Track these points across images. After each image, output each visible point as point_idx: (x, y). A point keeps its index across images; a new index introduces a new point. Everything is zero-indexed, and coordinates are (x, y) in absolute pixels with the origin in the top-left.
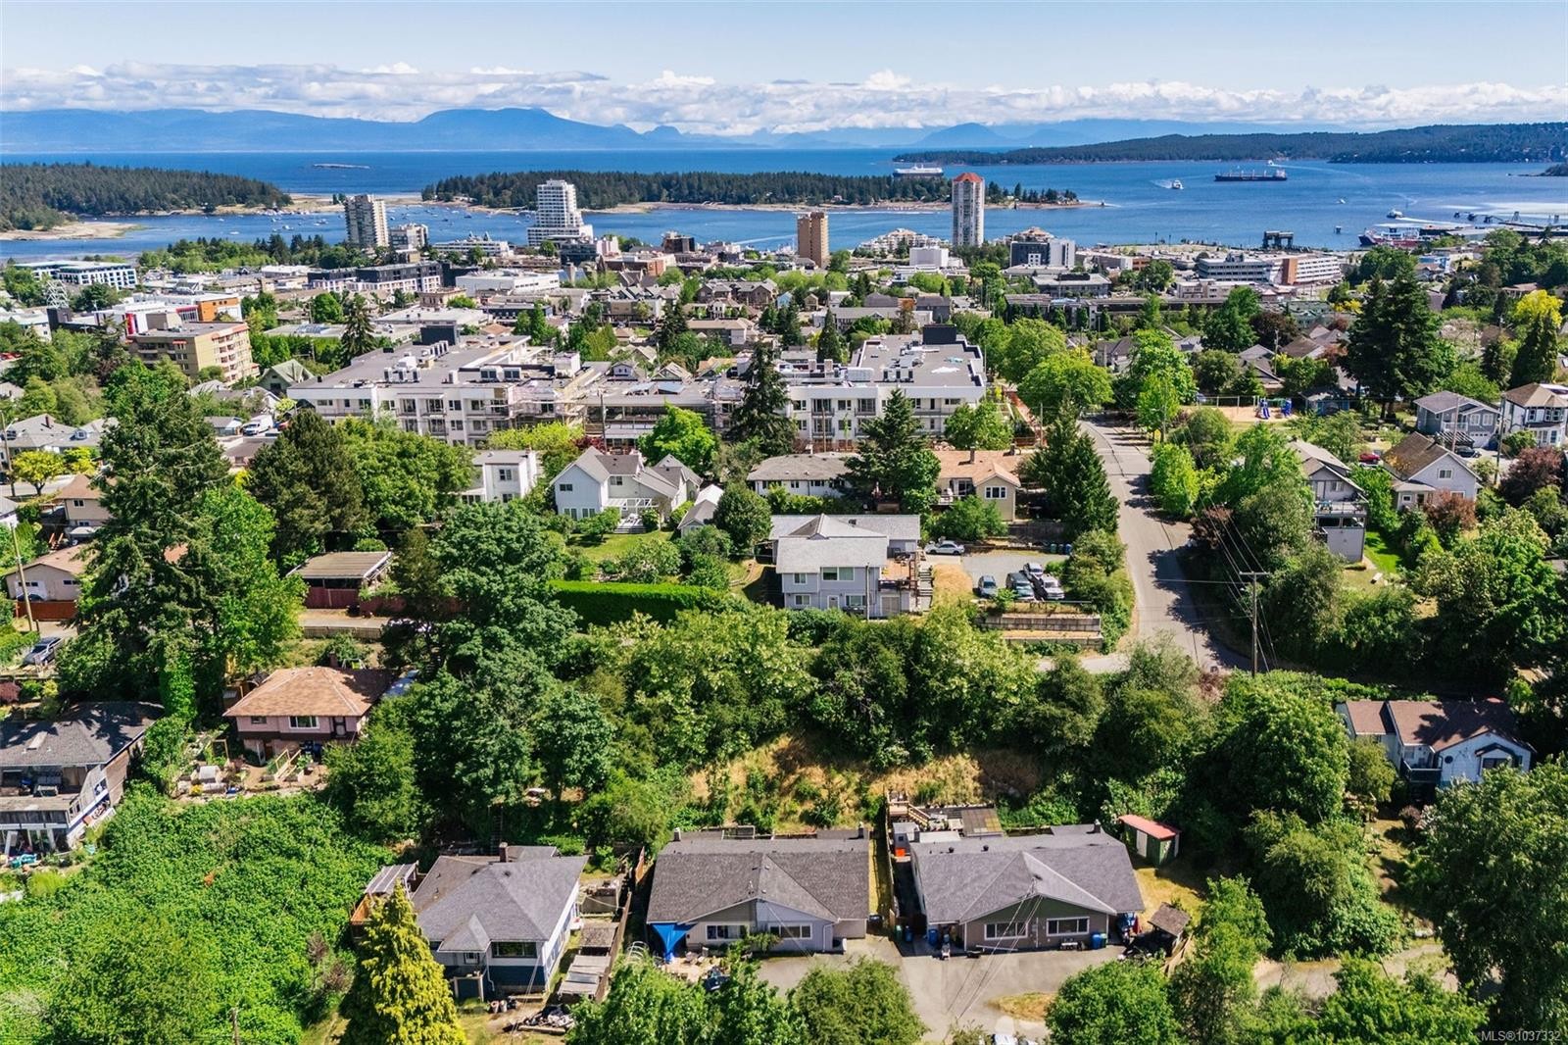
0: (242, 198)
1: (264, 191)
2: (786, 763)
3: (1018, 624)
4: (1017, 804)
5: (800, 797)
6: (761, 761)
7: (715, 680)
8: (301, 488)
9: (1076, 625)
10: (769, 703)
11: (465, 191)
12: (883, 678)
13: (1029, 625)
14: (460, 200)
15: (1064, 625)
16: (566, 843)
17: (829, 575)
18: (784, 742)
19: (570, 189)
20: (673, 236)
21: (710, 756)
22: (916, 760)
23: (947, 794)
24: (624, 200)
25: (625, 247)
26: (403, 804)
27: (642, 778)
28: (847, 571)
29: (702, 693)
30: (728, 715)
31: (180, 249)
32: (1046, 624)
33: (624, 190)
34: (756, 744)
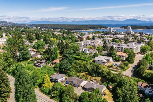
0: (104, 28)
1: (106, 27)
2: (86, 74)
3: (113, 68)
4: (103, 82)
5: (86, 77)
6: (84, 73)
7: (82, 66)
8: (65, 48)
9: (118, 69)
10: (86, 69)
11: (124, 27)
12: (94, 69)
13: (114, 68)
14: (123, 28)
15: (117, 69)
16: (66, 75)
17: (99, 61)
18: (87, 72)
19: (131, 27)
20: (140, 32)
21: (80, 72)
22: (96, 77)
23: (97, 80)
24: (141, 28)
25: (135, 33)
26: (58, 69)
27: (73, 72)
28: (100, 60)
29: (80, 67)
30: (82, 69)
31: (96, 32)
32: (116, 69)
33: (141, 27)
34: (84, 72)
